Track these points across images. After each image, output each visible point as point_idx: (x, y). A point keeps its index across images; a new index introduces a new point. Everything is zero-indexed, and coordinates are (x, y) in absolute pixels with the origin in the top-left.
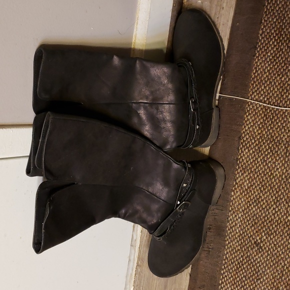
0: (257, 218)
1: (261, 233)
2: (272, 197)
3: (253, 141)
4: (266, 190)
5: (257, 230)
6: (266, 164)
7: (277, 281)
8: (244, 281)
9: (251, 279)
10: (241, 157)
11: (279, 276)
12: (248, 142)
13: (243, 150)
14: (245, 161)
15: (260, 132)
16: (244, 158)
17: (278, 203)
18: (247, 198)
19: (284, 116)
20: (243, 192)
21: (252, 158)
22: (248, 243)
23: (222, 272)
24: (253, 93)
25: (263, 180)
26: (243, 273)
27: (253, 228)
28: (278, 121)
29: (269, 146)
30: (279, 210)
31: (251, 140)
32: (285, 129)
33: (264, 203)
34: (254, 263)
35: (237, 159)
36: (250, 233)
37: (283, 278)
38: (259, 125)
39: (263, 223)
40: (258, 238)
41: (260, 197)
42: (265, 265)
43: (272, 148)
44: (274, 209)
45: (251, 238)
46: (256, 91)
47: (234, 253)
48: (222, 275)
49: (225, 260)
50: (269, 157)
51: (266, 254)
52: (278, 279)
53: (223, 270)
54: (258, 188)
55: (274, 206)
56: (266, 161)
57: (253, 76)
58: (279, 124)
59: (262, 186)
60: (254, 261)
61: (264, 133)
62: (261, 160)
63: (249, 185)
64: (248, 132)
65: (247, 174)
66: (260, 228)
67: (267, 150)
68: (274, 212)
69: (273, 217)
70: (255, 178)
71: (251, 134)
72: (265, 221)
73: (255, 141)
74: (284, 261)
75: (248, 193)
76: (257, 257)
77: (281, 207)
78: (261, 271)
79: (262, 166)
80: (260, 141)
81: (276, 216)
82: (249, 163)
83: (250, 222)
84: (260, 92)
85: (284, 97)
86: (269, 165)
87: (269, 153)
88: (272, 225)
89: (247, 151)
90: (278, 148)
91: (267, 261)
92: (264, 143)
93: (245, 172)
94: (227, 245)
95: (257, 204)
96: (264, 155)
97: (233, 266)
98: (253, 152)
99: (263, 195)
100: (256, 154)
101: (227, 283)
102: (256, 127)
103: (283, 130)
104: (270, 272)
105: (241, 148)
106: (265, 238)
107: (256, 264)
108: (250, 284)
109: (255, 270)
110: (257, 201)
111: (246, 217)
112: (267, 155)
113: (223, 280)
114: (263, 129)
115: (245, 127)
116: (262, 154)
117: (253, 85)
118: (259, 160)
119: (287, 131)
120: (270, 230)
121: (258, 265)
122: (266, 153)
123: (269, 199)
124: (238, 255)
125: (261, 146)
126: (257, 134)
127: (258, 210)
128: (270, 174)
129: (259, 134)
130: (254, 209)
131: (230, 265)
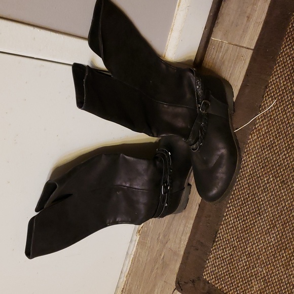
0: (268, 161)
1: (269, 175)
2: (285, 144)
4: (281, 137)
5: (266, 172)
6: (286, 114)
7: (276, 219)
8: (246, 216)
9: (253, 215)
10: (264, 105)
11: (278, 215)
12: (273, 92)
13: (267, 98)
15: (285, 83)
17: (289, 150)
18: (262, 143)
20: (260, 136)
22: (256, 182)
23: (228, 206)
24: (285, 46)
25: (280, 128)
26: (247, 209)
27: (263, 170)
29: (291, 98)
30: (289, 156)
31: (276, 90)
33: (277, 149)
34: (258, 201)
35: (260, 106)
36: (259, 174)
37: (282, 217)
38: (285, 77)
39: (272, 166)
40: (265, 179)
41: (274, 143)
42: (267, 203)
44: (284, 155)
45: (259, 179)
46: (288, 45)
47: (242, 190)
48: (228, 208)
49: (232, 195)
50: (289, 107)
51: (270, 194)
52: (276, 218)
53: (229, 204)
54: (274, 134)
55: (286, 152)
56: (286, 110)
57: (288, 31)
59: (278, 133)
60: (259, 199)
61: (289, 84)
62: (281, 109)
63: (267, 131)
64: (275, 82)
65: (266, 120)
66: (269, 170)
67: (289, 101)
68: (284, 157)
69: (282, 162)
70: (273, 125)
71: (277, 85)
72: (275, 164)
73: (279, 91)
74: (285, 203)
75: (264, 138)
76: (262, 196)
77: (292, 154)
78: (263, 209)
79: (281, 115)
80: (284, 91)
81: (285, 161)
83: (261, 164)
86: (288, 114)
87: (290, 104)
88: (280, 169)
89: (270, 99)
91: (269, 200)
92: (287, 94)
93: (265, 119)
94: (237, 182)
95: (270, 149)
96: (285, 105)
97: (239, 202)
99: (278, 141)
101: (231, 215)
102: (282, 79)
104: (271, 210)
105: (266, 97)
106: (272, 179)
107: (260, 202)
108: (251, 219)
109: (258, 207)
110: (271, 146)
111: (258, 159)
112: (288, 105)
113: (228, 213)
114: (288, 81)
115: (273, 77)
116: (283, 104)
117: (287, 38)
118: (280, 109)
120: (278, 173)
121: (261, 203)
123: (282, 146)
124: (245, 192)
125: (284, 96)
126: (282, 85)
127: (270, 155)
128: (287, 122)
129: (284, 85)
130: (267, 153)
131: (236, 200)
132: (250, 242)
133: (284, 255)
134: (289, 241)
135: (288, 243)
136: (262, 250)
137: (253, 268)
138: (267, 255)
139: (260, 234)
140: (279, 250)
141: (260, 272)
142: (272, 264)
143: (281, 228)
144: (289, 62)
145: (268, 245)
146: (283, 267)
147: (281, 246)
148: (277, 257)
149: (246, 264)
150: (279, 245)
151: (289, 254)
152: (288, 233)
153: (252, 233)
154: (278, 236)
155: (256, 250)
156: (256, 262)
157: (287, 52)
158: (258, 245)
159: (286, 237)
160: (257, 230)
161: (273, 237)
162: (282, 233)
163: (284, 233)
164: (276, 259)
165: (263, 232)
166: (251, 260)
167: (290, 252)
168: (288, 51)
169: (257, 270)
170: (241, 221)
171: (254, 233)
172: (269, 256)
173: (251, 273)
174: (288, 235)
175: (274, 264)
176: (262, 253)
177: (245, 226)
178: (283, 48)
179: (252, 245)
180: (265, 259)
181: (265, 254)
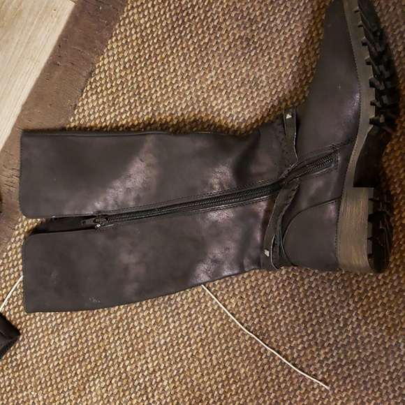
3: (109, 86)
10: (83, 105)
13: (89, 94)
14: (86, 113)
15: (123, 74)
16: (86, 108)
19: (165, 61)
21: (99, 111)
24: (132, 8)
28: (154, 66)
29: (129, 101)
31: (106, 83)
32: (160, 82)
35: (75, 107)
38: (125, 63)
43: (134, 105)
58: (155, 72)
61: (129, 78)
64: (106, 69)
67: (124, 106)
71: (110, 74)
73: (112, 87)
80: (119, 89)
82: (92, 118)
84: (143, 11)
85: (176, 31)
87: (125, 112)
89: (94, 97)
90: (142, 108)
92: (123, 94)
94: (15, 237)
96: (117, 113)
97: (14, 272)
98: (104, 103)
100: (106, 107)
102: (120, 65)
103: (157, 83)
105: (87, 91)
112: (122, 114)
114: (128, 72)
115: (103, 59)
116: (115, 110)
118: (108, 118)
119: (163, 87)
122: (122, 111)
125: (118, 97)
126: (118, 75)
129: (121, 77)
131: (9, 268)
132: (22, 344)
133: (79, 371)
134: (91, 349)
135: (88, 352)
136: (42, 360)
137: (21, 390)
138: (49, 369)
139: (42, 331)
140: (71, 363)
141: (33, 398)
142: (55, 386)
143: (81, 324)
144: (134, 38)
145: (54, 353)
146: (74, 393)
147: (75, 355)
148: (66, 374)
149: (10, 383)
150: (73, 353)
151: (87, 370)
152: (92, 334)
153: (29, 329)
154: (73, 339)
155: (31, 359)
156: (27, 381)
157: (134, 20)
158: (35, 352)
159: (87, 341)
160: (39, 324)
161: (64, 339)
162: (80, 333)
163: (84, 334)
164: (64, 378)
165: (47, 329)
166: (19, 376)
167: (89, 367)
168: (136, 17)
169: (27, 395)
170: (11, 306)
171: (31, 330)
172: (52, 372)
173: (17, 399)
174: (90, 337)
175: (59, 386)
176: (41, 365)
177: (17, 316)
178: (128, 11)
179: (26, 351)
180: (45, 377)
181: (46, 367)
